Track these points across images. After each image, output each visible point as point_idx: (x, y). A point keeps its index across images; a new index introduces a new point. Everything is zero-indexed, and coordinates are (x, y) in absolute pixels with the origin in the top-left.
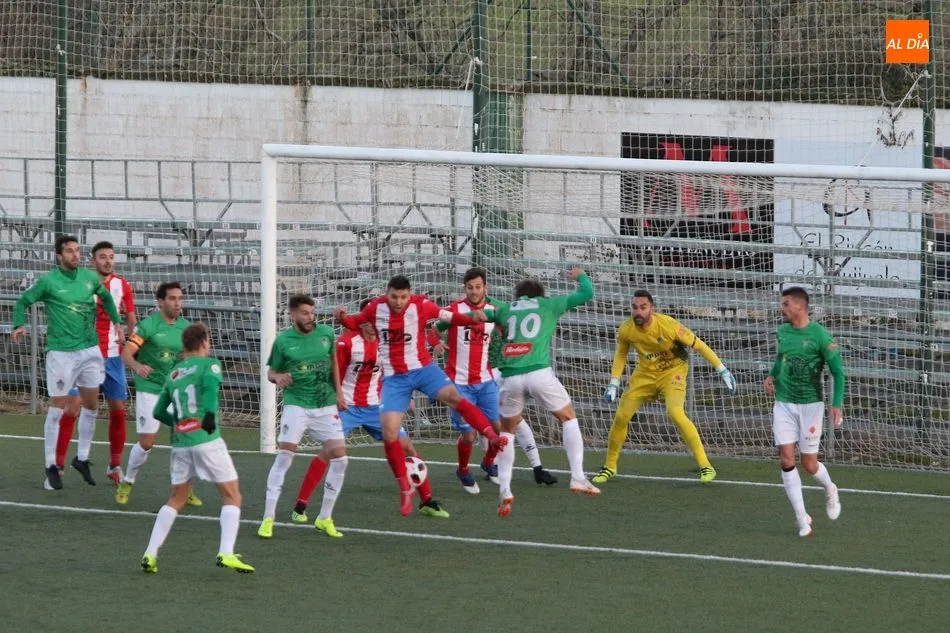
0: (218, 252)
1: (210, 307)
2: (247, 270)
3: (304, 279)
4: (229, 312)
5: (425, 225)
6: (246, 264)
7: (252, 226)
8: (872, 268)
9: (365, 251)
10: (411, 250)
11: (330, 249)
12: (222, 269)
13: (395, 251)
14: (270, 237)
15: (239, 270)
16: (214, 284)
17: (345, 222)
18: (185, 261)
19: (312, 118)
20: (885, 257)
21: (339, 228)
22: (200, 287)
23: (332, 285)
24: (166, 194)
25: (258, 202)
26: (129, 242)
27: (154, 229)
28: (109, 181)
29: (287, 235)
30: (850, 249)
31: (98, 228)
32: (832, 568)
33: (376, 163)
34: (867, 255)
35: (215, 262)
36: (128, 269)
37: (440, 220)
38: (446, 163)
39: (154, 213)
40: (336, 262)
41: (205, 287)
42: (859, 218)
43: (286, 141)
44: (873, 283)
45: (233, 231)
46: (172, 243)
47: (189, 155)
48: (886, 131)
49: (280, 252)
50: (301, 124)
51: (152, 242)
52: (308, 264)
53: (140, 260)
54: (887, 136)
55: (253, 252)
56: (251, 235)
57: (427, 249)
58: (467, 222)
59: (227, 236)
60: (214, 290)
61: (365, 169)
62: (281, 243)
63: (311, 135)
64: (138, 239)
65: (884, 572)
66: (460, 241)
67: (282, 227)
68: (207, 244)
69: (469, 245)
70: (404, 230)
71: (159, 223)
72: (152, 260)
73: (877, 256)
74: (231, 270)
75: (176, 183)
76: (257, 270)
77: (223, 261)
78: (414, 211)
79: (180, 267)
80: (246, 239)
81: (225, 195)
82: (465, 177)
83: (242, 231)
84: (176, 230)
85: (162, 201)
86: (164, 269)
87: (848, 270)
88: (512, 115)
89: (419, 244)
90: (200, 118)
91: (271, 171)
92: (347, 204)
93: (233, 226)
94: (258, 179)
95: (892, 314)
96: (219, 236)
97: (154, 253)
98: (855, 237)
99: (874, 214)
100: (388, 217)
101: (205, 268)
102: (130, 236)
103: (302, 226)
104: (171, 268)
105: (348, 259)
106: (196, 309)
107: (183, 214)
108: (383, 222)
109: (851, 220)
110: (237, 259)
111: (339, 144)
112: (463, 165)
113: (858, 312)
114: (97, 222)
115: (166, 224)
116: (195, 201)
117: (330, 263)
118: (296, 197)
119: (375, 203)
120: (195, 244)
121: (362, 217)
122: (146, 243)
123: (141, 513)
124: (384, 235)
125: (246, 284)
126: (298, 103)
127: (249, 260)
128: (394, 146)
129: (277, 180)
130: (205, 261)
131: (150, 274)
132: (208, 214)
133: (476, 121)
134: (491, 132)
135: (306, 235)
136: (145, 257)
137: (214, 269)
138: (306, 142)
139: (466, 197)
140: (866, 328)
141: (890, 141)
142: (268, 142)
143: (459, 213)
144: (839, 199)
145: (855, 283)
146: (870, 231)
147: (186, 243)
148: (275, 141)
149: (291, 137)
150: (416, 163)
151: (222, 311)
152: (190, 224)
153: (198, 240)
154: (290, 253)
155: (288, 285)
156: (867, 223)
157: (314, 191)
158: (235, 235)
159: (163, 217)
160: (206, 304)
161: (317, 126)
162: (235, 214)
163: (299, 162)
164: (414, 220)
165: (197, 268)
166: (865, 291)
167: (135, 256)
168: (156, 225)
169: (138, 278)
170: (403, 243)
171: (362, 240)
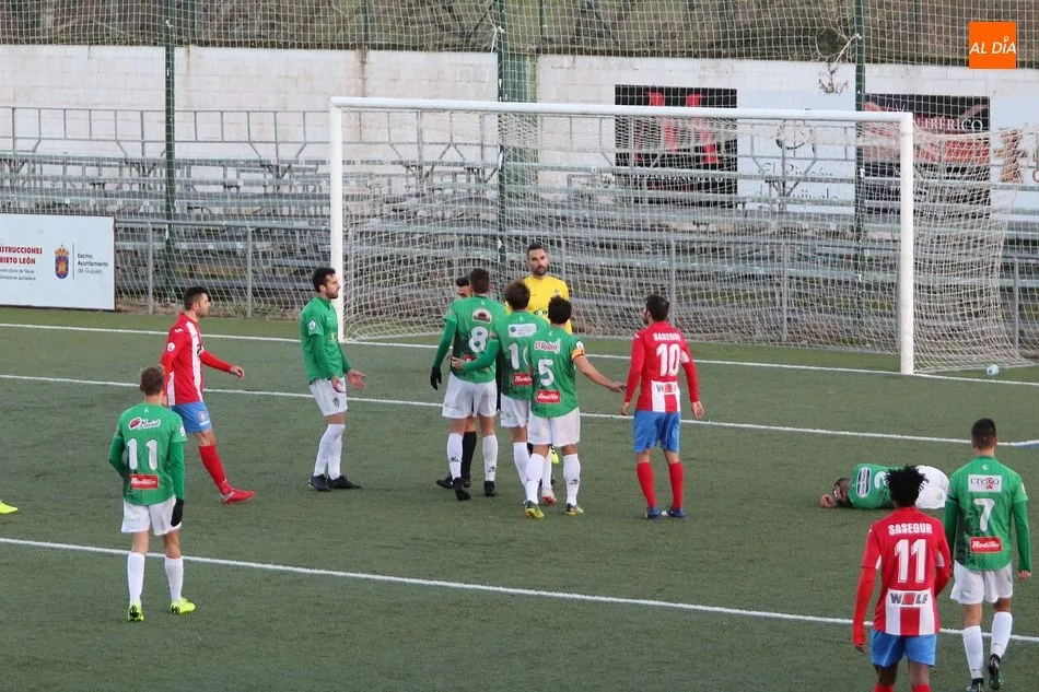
0: (296, 183)
1: (290, 227)
2: (320, 197)
3: (365, 203)
4: (305, 231)
5: (460, 160)
6: (318, 192)
7: (324, 162)
8: (816, 190)
9: (413, 181)
10: (448, 180)
11: (385, 180)
12: (300, 197)
13: (437, 180)
14: (337, 171)
15: (314, 197)
16: (293, 209)
17: (396, 158)
18: (270, 190)
19: (367, 75)
20: (827, 181)
21: (393, 163)
22: (281, 211)
23: (387, 209)
24: (254, 137)
25: (328, 143)
26: (225, 176)
27: (247, 165)
28: (208, 129)
29: (350, 169)
30: (799, 175)
31: (201, 165)
32: (787, 429)
33: (420, 111)
34: (813, 180)
35: (293, 191)
36: (225, 197)
37: (472, 156)
38: (476, 111)
39: (244, 153)
40: (390, 190)
41: (286, 211)
42: (806, 151)
43: (348, 95)
44: (816, 203)
45: (309, 166)
46: (260, 176)
47: (271, 106)
48: (826, 82)
49: (345, 183)
50: (360, 81)
51: (243, 175)
52: (368, 192)
53: (234, 190)
54: (827, 86)
55: (324, 184)
56: (322, 169)
57: (462, 179)
58: (493, 156)
59: (304, 170)
60: (293, 213)
61: (411, 117)
62: (345, 176)
63: (369, 90)
64: (232, 174)
65: (829, 432)
66: (488, 172)
67: (347, 162)
68: (287, 176)
69: (496, 176)
70: (442, 164)
71: (250, 161)
72: (242, 190)
73: (820, 181)
74: (307, 197)
75: (262, 128)
76: (328, 197)
77: (300, 190)
78: (452, 147)
79: (266, 195)
80: (318, 172)
81: (302, 139)
82: (492, 121)
83: (314, 166)
84: (262, 166)
85: (250, 142)
86: (253, 197)
87: (797, 192)
88: (528, 71)
89: (455, 174)
90: (279, 77)
91: (337, 117)
92: (399, 143)
93: (308, 162)
94: (327, 124)
95: (833, 227)
96: (298, 170)
97: (245, 184)
98: (801, 167)
99: (818, 148)
100: (431, 154)
101: (287, 196)
102: (225, 170)
103: (362, 162)
104: (259, 196)
105: (399, 188)
106: (278, 229)
107: (267, 153)
108: (427, 158)
109: (800, 152)
110: (311, 188)
111: (391, 96)
112: (487, 112)
113: (805, 225)
114: (208, 160)
115: (255, 161)
116: (276, 142)
117: (385, 191)
118: (357, 138)
119: (420, 143)
120: (278, 177)
121: (411, 154)
122: (238, 176)
123: (237, 391)
124: (428, 168)
125: (318, 208)
126: (359, 64)
127: (320, 190)
128: (436, 97)
129: (343, 126)
130: (285, 190)
131: (243, 201)
132: (287, 153)
133: (500, 76)
134: (512, 86)
135: (365, 169)
136: (238, 187)
137: (294, 196)
138: (364, 95)
139: (493, 137)
140: (813, 238)
141: (830, 89)
142: (334, 95)
143: (488, 151)
144: (789, 137)
145: (802, 202)
146: (815, 160)
147: (270, 176)
148: (341, 95)
149: (353, 91)
150: (453, 111)
151: (300, 230)
152: (274, 163)
153: (281, 174)
154: (353, 183)
155: (351, 209)
156: (811, 154)
157: (369, 135)
158: (311, 170)
159: (254, 157)
160: (286, 224)
161: (372, 83)
162: (310, 153)
163: (359, 111)
164: (452, 155)
165: (280, 196)
166: (810, 209)
167: (230, 187)
168: (248, 162)
169: (232, 205)
170: (442, 174)
171: (410, 173)
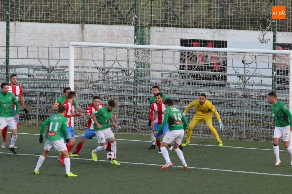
0: (56, 75)
1: (54, 92)
2: (65, 80)
3: (82, 83)
4: (59, 93)
5: (119, 67)
6: (65, 79)
7: (66, 67)
8: (257, 80)
9: (101, 75)
10: (115, 74)
11: (90, 74)
12: (57, 80)
13: (110, 74)
14: (72, 71)
15: (62, 80)
16: (55, 85)
17: (95, 66)
18: (46, 78)
19: (85, 34)
20: (261, 77)
21: (93, 68)
22: (50, 86)
23: (91, 85)
24: (40, 57)
25: (68, 60)
26: (29, 72)
27: (36, 68)
28: (22, 53)
29: (77, 70)
30: (250, 74)
31: (19, 67)
32: (245, 172)
33: (104, 48)
34: (256, 76)
35: (55, 78)
36: (28, 80)
37: (124, 65)
38: (126, 48)
39: (36, 63)
40: (92, 78)
41: (52, 86)
42: (253, 65)
43: (77, 41)
44: (257, 85)
45: (61, 68)
46: (42, 72)
47: (47, 45)
48: (261, 38)
49: (75, 75)
50: (81, 36)
51: (36, 72)
52: (84, 79)
53: (32, 77)
54: (262, 40)
55: (67, 75)
56: (66, 70)
57: (120, 74)
58: (132, 66)
59: (59, 70)
60: (55, 87)
61: (101, 50)
62: (75, 72)
63: (85, 39)
64: (31, 71)
65: (261, 173)
66: (130, 72)
67: (76, 67)
68: (52, 72)
69: (133, 73)
70: (113, 68)
71: (38, 66)
72: (35, 77)
73: (258, 77)
74: (60, 81)
75: (43, 54)
76: (68, 80)
77: (58, 78)
78: (116, 62)
79: (44, 79)
80: (64, 71)
81: (58, 58)
82: (132, 52)
83: (63, 69)
84: (43, 68)
85: (39, 59)
86: (39, 80)
87: (249, 81)
88: (146, 33)
89: (117, 73)
90: (50, 34)
91: (72, 50)
92: (96, 60)
93: (61, 67)
94: (68, 52)
95: (263, 94)
96: (56, 70)
97: (36, 75)
98: (251, 71)
99: (258, 63)
100: (108, 64)
101: (52, 80)
102: (29, 70)
103: (82, 67)
104: (41, 80)
105: (96, 77)
106: (49, 92)
107: (45, 63)
108: (107, 66)
109: (251, 66)
110: (62, 77)
111: (93, 42)
112: (131, 48)
113: (253, 94)
114: (19, 66)
115: (40, 66)
116: (49, 59)
117: (90, 78)
118: (80, 58)
119: (104, 60)
120: (49, 73)
121: (100, 64)
122: (34, 72)
123: (32, 155)
124: (107, 70)
125: (65, 85)
126: (81, 29)
128: (110, 42)
129: (74, 53)
130: (52, 78)
131: (35, 82)
132: (53, 63)
133: (135, 35)
134: (140, 39)
135: (83, 70)
136: (34, 76)
137: (55, 80)
138: (83, 41)
139: (132, 58)
140: (255, 99)
141: (263, 41)
142: (71, 41)
143: (130, 63)
144: (247, 59)
145: (252, 85)
146: (257, 69)
147: (46, 72)
148: (74, 41)
149: (78, 40)
150: (117, 48)
151: (57, 93)
152: (47, 66)
153: (50, 71)
154: (78, 75)
155: (77, 85)
156: (256, 67)
157: (85, 57)
158: (61, 70)
159: (39, 64)
160: (52, 91)
161: (86, 37)
162: (61, 63)
163: (81, 47)
164: (116, 65)
165: (49, 80)
166: (255, 87)
167: (30, 76)
168: (37, 66)
169: (31, 83)
170: (113, 72)
171: (100, 71)
